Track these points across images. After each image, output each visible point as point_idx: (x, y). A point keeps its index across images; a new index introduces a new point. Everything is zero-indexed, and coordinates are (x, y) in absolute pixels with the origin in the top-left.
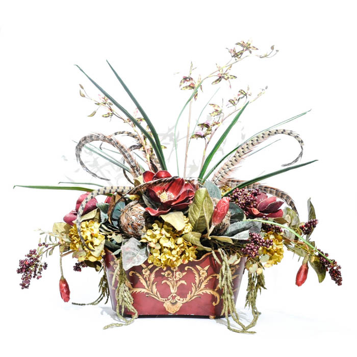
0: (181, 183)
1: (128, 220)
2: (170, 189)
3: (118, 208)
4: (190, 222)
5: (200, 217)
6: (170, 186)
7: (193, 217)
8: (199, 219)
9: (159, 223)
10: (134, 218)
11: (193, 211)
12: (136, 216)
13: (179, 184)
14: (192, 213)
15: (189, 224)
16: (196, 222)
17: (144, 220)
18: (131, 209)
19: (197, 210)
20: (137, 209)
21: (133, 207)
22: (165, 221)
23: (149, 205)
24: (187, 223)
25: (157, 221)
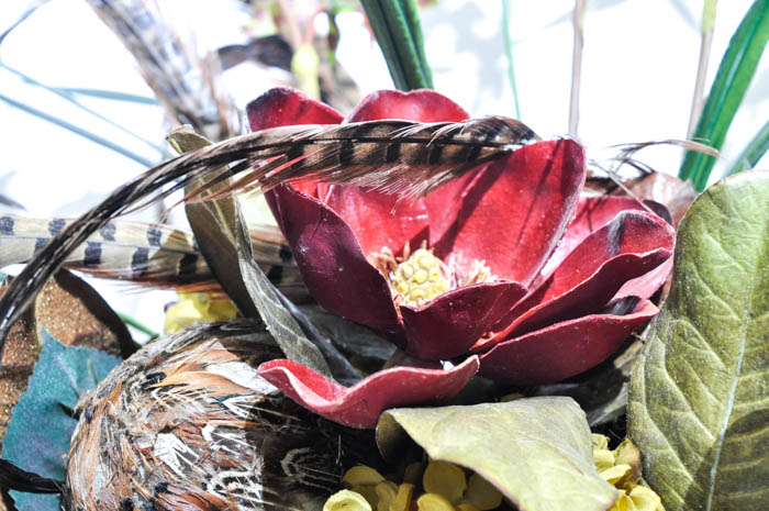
0: (554, 178)
1: (121, 469)
2: (469, 235)
3: (54, 394)
4: (644, 473)
5: (733, 430)
6: (467, 209)
7: (670, 427)
8: (729, 449)
9: (384, 489)
10: (168, 448)
11: (671, 383)
12: (188, 430)
13: (540, 187)
14: (658, 395)
15: (642, 491)
16: (701, 475)
17: (255, 467)
18: (152, 378)
19: (701, 366)
20: (194, 381)
21: (166, 367)
22: (434, 452)
23: (295, 346)
24: (620, 484)
25: (367, 474)
